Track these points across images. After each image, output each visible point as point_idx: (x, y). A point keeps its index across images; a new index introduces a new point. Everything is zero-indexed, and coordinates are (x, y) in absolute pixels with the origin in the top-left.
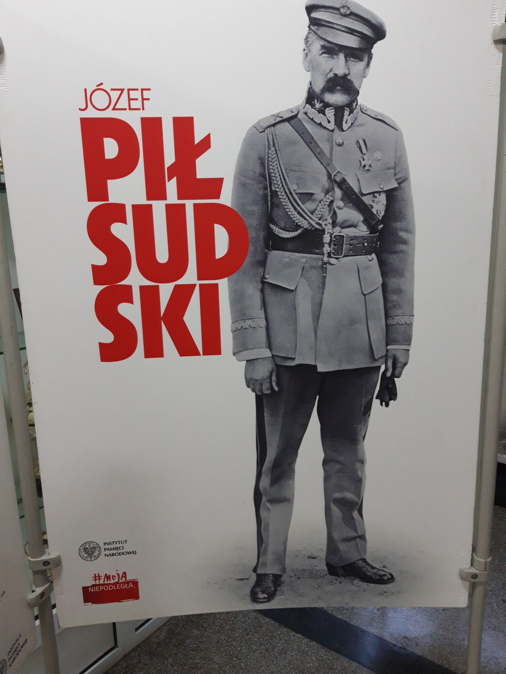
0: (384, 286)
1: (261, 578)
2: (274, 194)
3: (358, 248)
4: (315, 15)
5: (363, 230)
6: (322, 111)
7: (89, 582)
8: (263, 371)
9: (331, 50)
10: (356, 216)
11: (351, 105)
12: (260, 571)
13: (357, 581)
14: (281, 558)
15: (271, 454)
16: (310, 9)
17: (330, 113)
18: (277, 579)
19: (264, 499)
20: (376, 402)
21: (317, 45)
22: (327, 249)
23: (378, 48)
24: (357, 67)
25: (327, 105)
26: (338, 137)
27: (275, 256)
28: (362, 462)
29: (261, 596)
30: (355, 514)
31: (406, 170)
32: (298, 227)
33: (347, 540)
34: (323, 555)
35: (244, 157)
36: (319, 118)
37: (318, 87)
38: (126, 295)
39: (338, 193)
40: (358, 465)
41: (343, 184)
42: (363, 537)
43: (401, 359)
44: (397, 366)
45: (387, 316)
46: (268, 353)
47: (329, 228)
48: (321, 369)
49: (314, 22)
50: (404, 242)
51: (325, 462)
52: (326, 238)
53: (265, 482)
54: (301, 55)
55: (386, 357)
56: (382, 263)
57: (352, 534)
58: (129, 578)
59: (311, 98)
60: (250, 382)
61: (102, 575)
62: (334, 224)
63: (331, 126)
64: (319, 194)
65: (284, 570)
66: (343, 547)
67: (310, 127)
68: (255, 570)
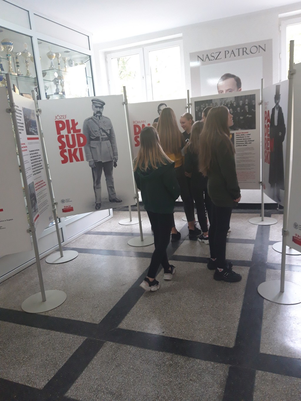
0: (112, 146)
1: (97, 204)
2: (90, 131)
3: (106, 139)
4: (93, 101)
5: (106, 136)
6: (96, 117)
7: (63, 208)
8: (92, 163)
9: (96, 107)
10: (105, 134)
11: (101, 116)
12: (97, 203)
13: (115, 203)
14: (100, 200)
15: (96, 179)
16: (92, 101)
17: (98, 117)
18: (100, 204)
19: (96, 188)
20: (114, 167)
21: (94, 106)
22: (101, 140)
23: (104, 106)
24: (101, 110)
25: (97, 116)
26: (100, 121)
27: (92, 142)
28: (113, 179)
29: (98, 208)
30: (113, 189)
31: (112, 125)
32: (95, 136)
33: (112, 194)
34: (108, 198)
35: (84, 125)
36: (96, 118)
37: (95, 113)
38: (65, 151)
39: (101, 130)
40: (112, 179)
41: (102, 129)
42: (115, 193)
43: (117, 158)
44: (116, 160)
45: (113, 151)
46: (93, 160)
47: (100, 136)
48: (103, 162)
49: (93, 103)
50: (114, 138)
51: (106, 180)
52: (100, 138)
53: (95, 185)
54: (92, 108)
55: (114, 159)
56: (111, 142)
57: (113, 193)
58: (71, 207)
59: (94, 115)
60: (90, 166)
61: (66, 206)
62: (101, 135)
63: (98, 119)
64: (98, 131)
65: (101, 202)
66: (112, 196)
67: (95, 120)
68: (96, 203)
